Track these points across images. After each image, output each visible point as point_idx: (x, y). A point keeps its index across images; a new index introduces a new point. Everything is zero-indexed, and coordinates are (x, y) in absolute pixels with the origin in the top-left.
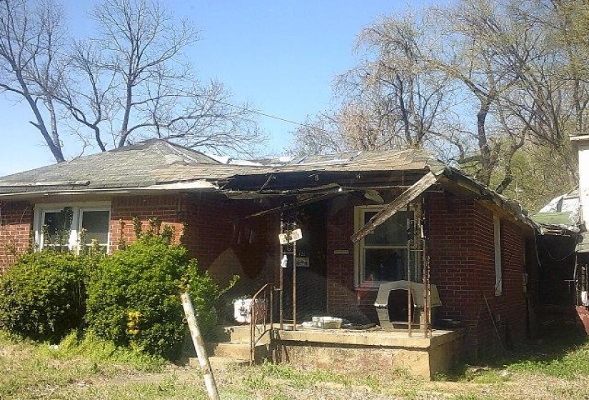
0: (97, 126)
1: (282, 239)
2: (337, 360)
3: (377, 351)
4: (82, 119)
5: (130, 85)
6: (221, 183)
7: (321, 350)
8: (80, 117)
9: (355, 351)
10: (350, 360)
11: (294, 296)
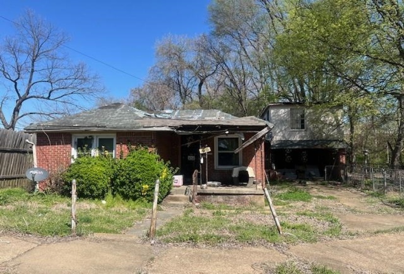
0: (17, 81)
1: (201, 151)
2: (226, 200)
3: (243, 196)
4: (9, 78)
5: (34, 61)
6: (176, 127)
7: (219, 196)
8: (7, 76)
9: (234, 196)
10: (232, 199)
11: (207, 175)
